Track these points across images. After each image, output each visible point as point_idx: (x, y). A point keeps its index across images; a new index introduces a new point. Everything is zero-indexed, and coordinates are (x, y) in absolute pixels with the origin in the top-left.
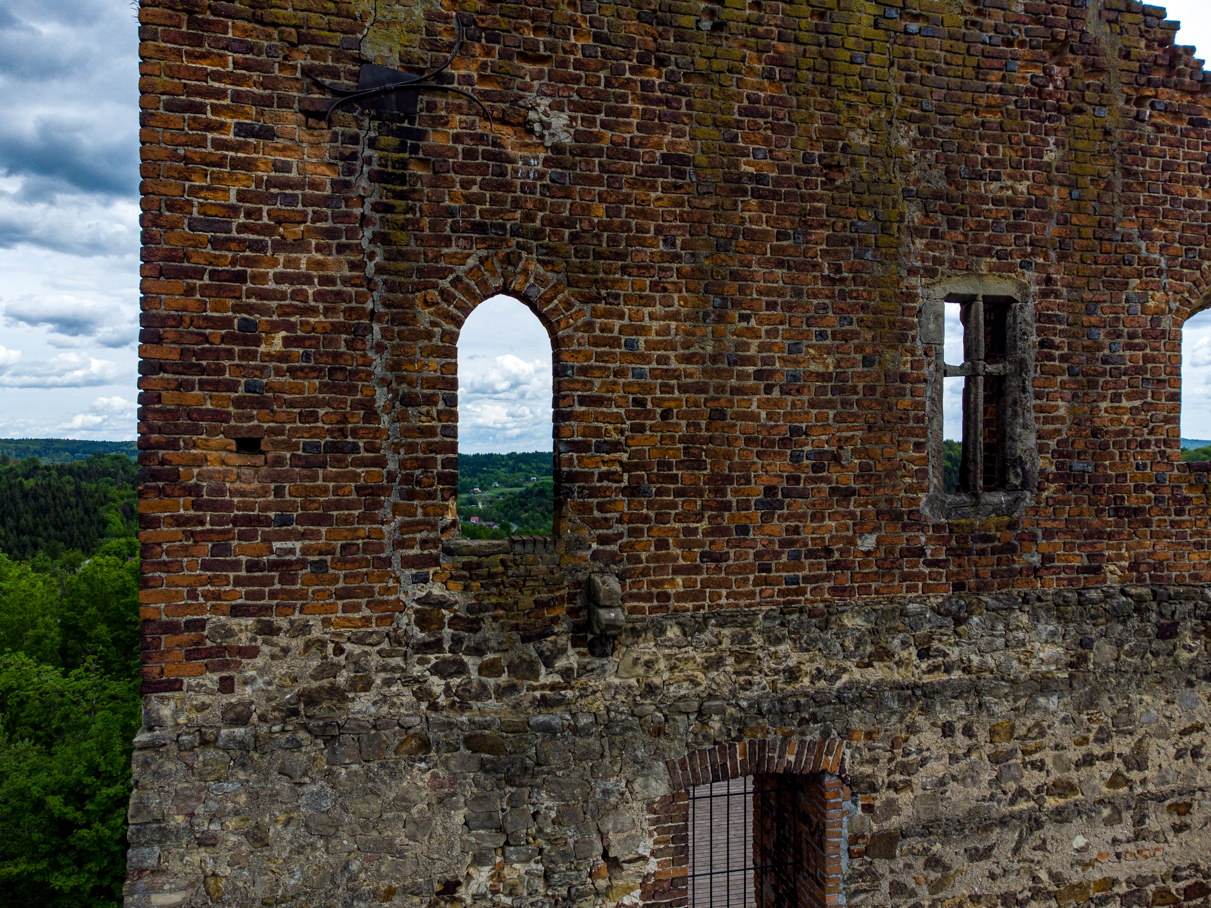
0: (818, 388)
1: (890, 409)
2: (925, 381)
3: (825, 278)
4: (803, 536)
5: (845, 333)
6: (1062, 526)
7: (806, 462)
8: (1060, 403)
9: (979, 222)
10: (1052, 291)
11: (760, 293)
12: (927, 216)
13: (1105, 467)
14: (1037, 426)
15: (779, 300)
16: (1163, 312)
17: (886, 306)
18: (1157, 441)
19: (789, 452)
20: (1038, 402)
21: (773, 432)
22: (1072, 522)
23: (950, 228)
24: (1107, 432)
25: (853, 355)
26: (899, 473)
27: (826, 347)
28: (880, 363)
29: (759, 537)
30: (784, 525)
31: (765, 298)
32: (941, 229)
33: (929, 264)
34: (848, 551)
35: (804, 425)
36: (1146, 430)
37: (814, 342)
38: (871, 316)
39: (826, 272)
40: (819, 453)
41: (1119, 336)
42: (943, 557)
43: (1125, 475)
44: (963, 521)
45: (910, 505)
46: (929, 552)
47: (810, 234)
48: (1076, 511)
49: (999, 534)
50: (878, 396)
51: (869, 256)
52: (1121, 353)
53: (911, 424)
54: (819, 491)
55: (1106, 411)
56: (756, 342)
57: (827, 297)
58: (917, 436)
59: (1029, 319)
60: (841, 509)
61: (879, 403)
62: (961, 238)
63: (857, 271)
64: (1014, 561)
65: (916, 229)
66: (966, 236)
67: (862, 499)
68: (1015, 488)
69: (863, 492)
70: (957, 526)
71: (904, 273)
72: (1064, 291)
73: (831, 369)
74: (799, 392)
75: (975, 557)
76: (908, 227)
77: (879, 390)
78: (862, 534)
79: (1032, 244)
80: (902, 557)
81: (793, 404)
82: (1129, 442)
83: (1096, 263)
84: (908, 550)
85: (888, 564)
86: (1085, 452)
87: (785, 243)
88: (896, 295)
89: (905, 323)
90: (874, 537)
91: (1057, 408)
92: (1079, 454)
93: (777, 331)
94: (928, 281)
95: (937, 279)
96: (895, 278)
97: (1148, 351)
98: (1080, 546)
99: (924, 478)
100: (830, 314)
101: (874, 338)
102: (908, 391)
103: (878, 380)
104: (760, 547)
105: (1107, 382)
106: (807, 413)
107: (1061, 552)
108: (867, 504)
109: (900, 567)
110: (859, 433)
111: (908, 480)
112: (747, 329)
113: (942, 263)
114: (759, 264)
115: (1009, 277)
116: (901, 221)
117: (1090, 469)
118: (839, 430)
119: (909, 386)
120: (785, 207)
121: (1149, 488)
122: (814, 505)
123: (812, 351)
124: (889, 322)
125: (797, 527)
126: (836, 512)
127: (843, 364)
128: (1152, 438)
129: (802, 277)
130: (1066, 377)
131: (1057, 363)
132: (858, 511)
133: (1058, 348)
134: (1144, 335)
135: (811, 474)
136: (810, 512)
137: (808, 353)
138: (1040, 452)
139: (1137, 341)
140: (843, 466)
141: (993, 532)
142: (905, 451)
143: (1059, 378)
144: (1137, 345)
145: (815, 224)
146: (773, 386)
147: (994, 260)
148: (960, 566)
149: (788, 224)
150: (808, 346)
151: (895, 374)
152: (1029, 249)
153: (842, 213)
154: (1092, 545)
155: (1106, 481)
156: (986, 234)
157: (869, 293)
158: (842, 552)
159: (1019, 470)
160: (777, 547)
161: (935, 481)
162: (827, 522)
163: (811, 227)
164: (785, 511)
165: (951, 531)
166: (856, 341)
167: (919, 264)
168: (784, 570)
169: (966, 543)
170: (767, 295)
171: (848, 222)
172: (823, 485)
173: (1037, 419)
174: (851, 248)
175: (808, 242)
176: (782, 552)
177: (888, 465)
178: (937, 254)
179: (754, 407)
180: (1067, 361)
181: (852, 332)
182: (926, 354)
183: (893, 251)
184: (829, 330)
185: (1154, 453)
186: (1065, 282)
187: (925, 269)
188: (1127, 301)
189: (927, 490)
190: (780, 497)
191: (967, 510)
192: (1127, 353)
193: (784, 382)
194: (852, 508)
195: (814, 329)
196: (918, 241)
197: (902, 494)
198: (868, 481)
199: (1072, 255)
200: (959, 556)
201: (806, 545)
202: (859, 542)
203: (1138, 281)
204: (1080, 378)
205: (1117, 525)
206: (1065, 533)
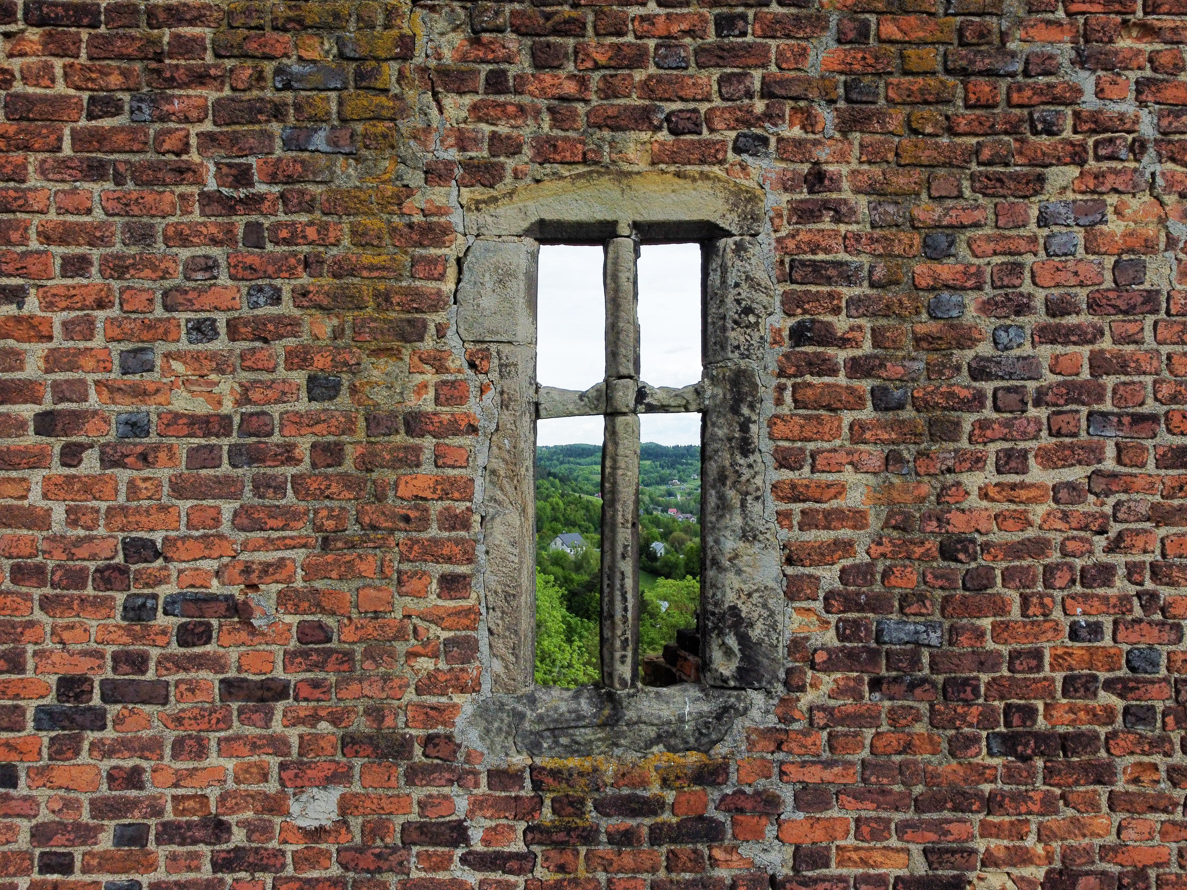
0: (193, 452)
1: (380, 497)
2: (473, 429)
3: (206, 198)
4: (150, 790)
5: (260, 323)
6: (853, 778)
7: (161, 620)
8: (849, 476)
9: (618, 47)
10: (826, 205)
11: (46, 237)
12: (475, 41)
13: (980, 635)
14: (784, 534)
15: (95, 254)
16: (1150, 247)
17: (368, 257)
18: (1133, 570)
19: (120, 597)
20: (786, 475)
21: (82, 552)
22: (879, 769)
23: (538, 65)
24: (986, 547)
25: (281, 372)
26: (401, 647)
27: (213, 356)
28: (353, 390)
29: (42, 794)
30: (106, 764)
31: (59, 250)
32: (513, 71)
33: (482, 153)
34: (266, 830)
35: (158, 537)
36: (1100, 541)
37: (184, 345)
38: (327, 281)
39: (212, 185)
40: (197, 600)
41: (1022, 309)
42: (518, 846)
43: (1038, 654)
44: (573, 762)
45: (428, 721)
46: (476, 835)
47: (169, 100)
48: (894, 740)
49: (670, 796)
50: (348, 466)
51: (320, 140)
52: (1027, 350)
53: (434, 531)
54: (193, 688)
55: (984, 495)
56: (40, 349)
57: (215, 242)
58: (449, 560)
59: (760, 275)
60: (250, 731)
61: (348, 483)
62: (570, 88)
63: (289, 180)
64: (714, 862)
65: (444, 72)
66: (583, 82)
67: (304, 708)
68: (722, 684)
69: (305, 691)
70: (555, 773)
71: (415, 179)
72: (862, 203)
73: (228, 407)
74: (145, 459)
75: (604, 849)
76: (424, 70)
77: (351, 453)
78: (300, 790)
79: (766, 93)
80: (406, 844)
81: (132, 487)
82: (1049, 571)
83: (952, 131)
84: (422, 828)
85: (368, 860)
86: (921, 598)
87: (106, 123)
88: (394, 231)
89: (417, 294)
90: (335, 794)
91: (841, 490)
92: (904, 599)
93: (90, 323)
94: (480, 193)
95: (501, 188)
96: (389, 190)
97: (1106, 344)
98: (902, 829)
99: (466, 660)
100: (224, 279)
101: (337, 334)
102: (427, 455)
103: (350, 430)
104: (44, 816)
105: (983, 425)
106: (164, 509)
107: (850, 841)
108: (314, 719)
109: (401, 868)
110: (299, 555)
111: (425, 664)
112: (18, 320)
113: (515, 150)
114: (43, 172)
115: (704, 176)
116: (406, 56)
117: (934, 638)
118: (245, 547)
119: (428, 442)
120: (107, 40)
121: (1109, 685)
122: (179, 720)
123: (178, 366)
124: (377, 295)
125: (137, 771)
126: (237, 738)
127: (255, 395)
128: (1119, 559)
129: (149, 198)
130: (867, 414)
131: (842, 379)
132: (293, 735)
133: (843, 342)
134: (1093, 306)
135: (175, 649)
136: (171, 735)
137: (167, 370)
138: (791, 596)
139: (1072, 320)
140: (253, 631)
141: (655, 789)
142: (417, 595)
143: (847, 417)
144: (1071, 330)
145: (181, 75)
146: (82, 447)
147: (663, 135)
148: (561, 868)
149: (115, 80)
150: (168, 356)
151: (393, 415)
152: (759, 106)
153: (252, 47)
154: (938, 826)
155: (981, 666)
156: (639, 75)
157: (323, 229)
158: (249, 827)
159: (732, 641)
160: (85, 817)
161: (497, 666)
162: (213, 760)
163: (171, 82)
164: (109, 734)
165: (537, 785)
166: (291, 342)
167: (453, 154)
168: (101, 869)
169: (581, 814)
170: (63, 241)
171: (269, 67)
172: (203, 674)
173: (783, 517)
174: (275, 127)
175: (162, 119)
176: (101, 828)
177: (371, 628)
178: (503, 129)
179: (35, 497)
180: (868, 374)
181: (279, 320)
182: (472, 365)
183: (381, 127)
184: (221, 319)
185: (1125, 599)
186: (863, 181)
187: (468, 166)
188: (1043, 221)
189: (476, 688)
190: (96, 700)
191: (584, 734)
192: (1045, 351)
193: (111, 437)
194: (277, 726)
195: (183, 316)
196: (449, 101)
197: (410, 695)
198: (320, 666)
199: (881, 116)
200: (561, 846)
201: (159, 812)
202: (295, 808)
203: (1074, 171)
204: (908, 413)
205: (1010, 776)
206: (858, 796)
